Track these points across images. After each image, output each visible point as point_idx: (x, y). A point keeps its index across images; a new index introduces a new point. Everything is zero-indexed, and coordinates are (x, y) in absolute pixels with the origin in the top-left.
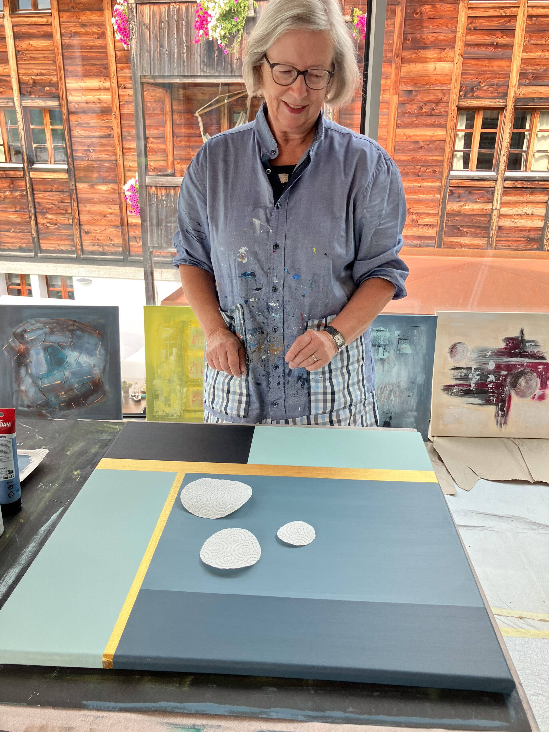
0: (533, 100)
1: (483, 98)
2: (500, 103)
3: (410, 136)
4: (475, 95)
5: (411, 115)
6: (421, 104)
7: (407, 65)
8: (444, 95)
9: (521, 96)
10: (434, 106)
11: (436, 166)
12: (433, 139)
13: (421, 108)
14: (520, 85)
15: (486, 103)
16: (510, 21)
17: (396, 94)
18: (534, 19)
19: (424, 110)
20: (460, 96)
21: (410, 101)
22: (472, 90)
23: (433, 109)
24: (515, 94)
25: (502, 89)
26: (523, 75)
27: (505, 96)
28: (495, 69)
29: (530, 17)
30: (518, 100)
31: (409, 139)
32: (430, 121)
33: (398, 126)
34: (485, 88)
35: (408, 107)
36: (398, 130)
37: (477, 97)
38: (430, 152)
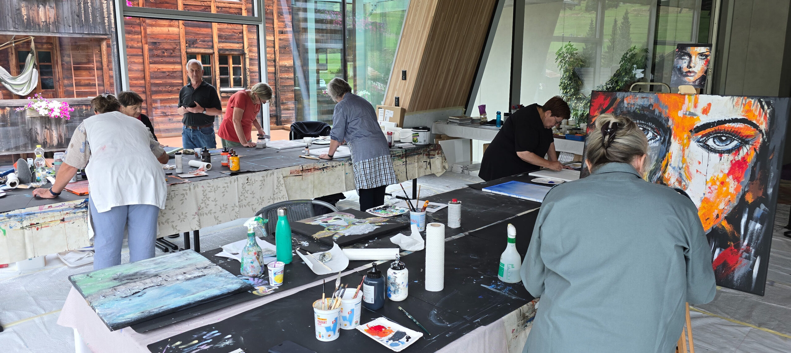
0: (227, 50)
1: (199, 48)
2: (210, 51)
3: (159, 69)
4: (195, 46)
5: (158, 56)
6: (164, 50)
7: (151, 28)
8: (177, 45)
9: (221, 48)
10: (172, 51)
11: (179, 86)
12: (174, 70)
13: (164, 53)
14: (219, 42)
15: (202, 51)
16: (207, 8)
17: (147, 44)
18: (220, 8)
19: (166, 54)
20: (186, 46)
21: (157, 49)
22: (193, 43)
23: (172, 53)
24: (218, 47)
25: (210, 44)
26: (220, 37)
27: (212, 47)
28: (204, 33)
29: (218, 7)
30: (220, 50)
31: (159, 71)
32: (172, 60)
33: (151, 63)
34: (200, 43)
35: (156, 52)
36: (150, 65)
37: (196, 47)
38: (174, 78)
